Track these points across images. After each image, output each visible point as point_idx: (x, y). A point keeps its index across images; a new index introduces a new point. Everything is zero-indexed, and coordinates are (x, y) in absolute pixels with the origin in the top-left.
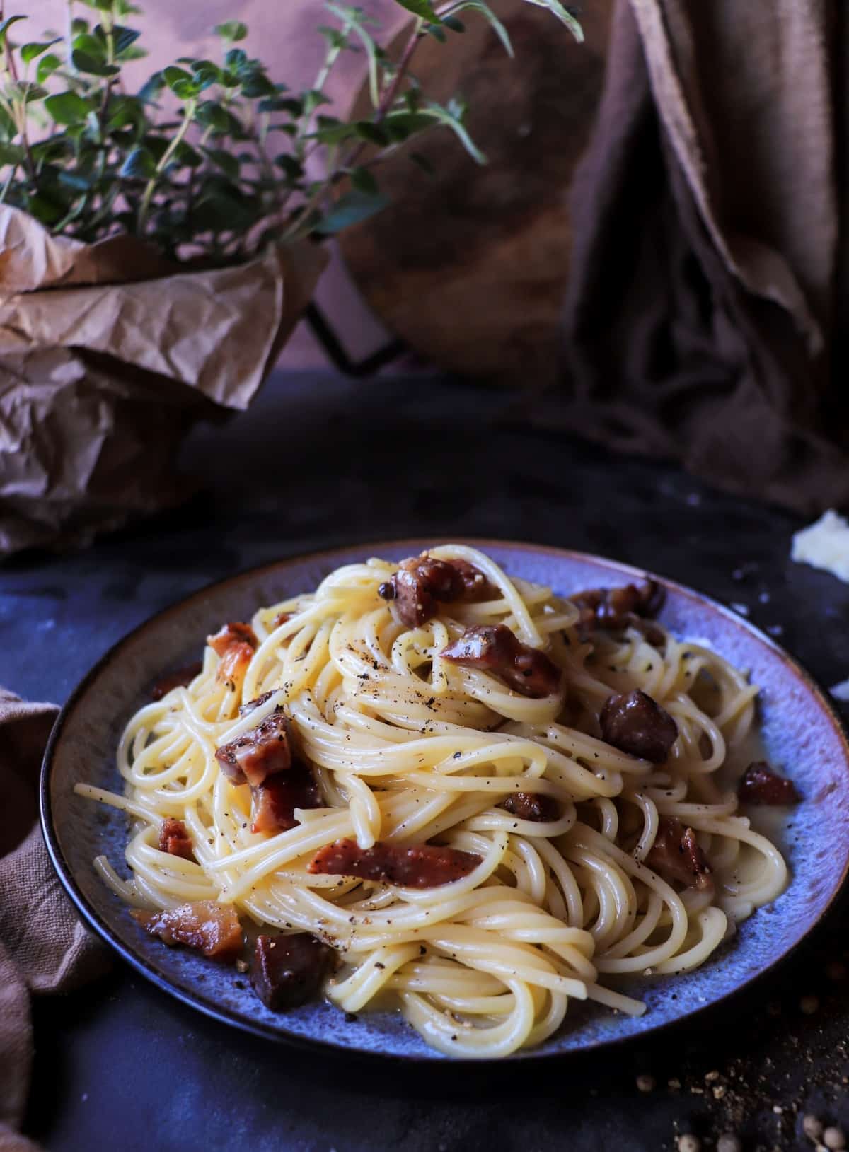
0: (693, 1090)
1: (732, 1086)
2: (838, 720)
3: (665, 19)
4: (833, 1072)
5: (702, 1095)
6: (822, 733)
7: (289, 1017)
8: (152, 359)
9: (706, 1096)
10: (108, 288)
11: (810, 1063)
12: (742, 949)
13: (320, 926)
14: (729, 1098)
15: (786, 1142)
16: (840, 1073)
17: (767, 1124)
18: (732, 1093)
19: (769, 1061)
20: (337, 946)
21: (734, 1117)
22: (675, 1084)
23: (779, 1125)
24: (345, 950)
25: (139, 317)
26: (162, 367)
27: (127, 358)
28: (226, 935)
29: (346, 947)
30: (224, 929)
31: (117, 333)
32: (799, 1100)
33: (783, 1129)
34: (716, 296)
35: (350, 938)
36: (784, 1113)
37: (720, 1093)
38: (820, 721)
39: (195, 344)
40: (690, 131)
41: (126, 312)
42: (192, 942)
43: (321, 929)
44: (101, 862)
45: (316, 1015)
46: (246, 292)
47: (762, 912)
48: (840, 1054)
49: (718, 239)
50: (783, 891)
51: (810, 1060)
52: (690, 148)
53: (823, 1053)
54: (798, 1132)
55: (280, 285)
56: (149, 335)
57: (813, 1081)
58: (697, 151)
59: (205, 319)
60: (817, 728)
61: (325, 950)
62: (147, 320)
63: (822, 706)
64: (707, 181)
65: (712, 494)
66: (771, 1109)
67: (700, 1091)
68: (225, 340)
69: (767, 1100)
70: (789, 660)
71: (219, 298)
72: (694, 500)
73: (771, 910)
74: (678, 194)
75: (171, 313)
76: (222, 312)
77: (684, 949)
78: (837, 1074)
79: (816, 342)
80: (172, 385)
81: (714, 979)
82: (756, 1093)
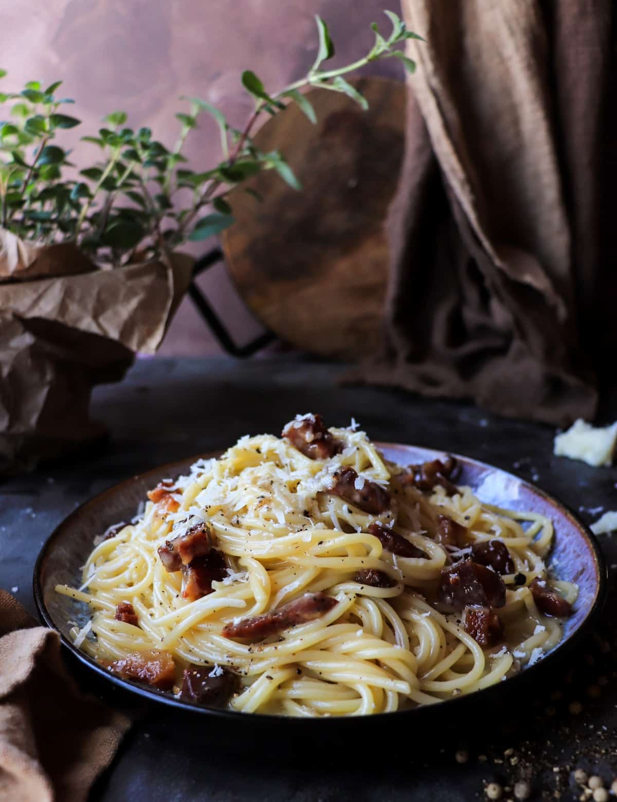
0: (496, 761)
1: (523, 757)
2: (584, 529)
3: (439, 105)
4: (594, 747)
5: (502, 764)
6: (573, 540)
8: (87, 324)
9: (505, 765)
10: (55, 279)
11: (578, 743)
13: (228, 659)
14: (521, 765)
15: (563, 788)
16: (599, 747)
17: (549, 780)
18: (523, 760)
19: (549, 743)
20: (241, 672)
21: (526, 775)
22: (483, 758)
23: (557, 778)
24: (246, 674)
25: (77, 295)
26: (94, 329)
27: (70, 324)
28: (165, 668)
29: (246, 671)
30: (163, 665)
31: (63, 307)
32: (571, 764)
33: (560, 780)
34: (488, 283)
35: (248, 666)
36: (560, 772)
37: (515, 761)
38: (572, 533)
39: (116, 314)
40: (461, 174)
41: (68, 293)
42: (141, 675)
43: (228, 661)
46: (147, 280)
49: (486, 244)
51: (578, 741)
52: (463, 185)
53: (587, 737)
54: (571, 783)
55: (170, 273)
56: (84, 308)
57: (581, 753)
58: (467, 188)
59: (121, 297)
60: (570, 537)
61: (231, 676)
62: (83, 298)
63: (573, 523)
64: (476, 205)
65: (497, 418)
66: (552, 770)
67: (500, 762)
68: (136, 310)
69: (549, 765)
70: (549, 498)
71: (129, 283)
72: (484, 423)
74: (458, 217)
75: (99, 294)
76: (131, 293)
78: (598, 748)
79: (562, 312)
80: (102, 340)
82: (541, 761)
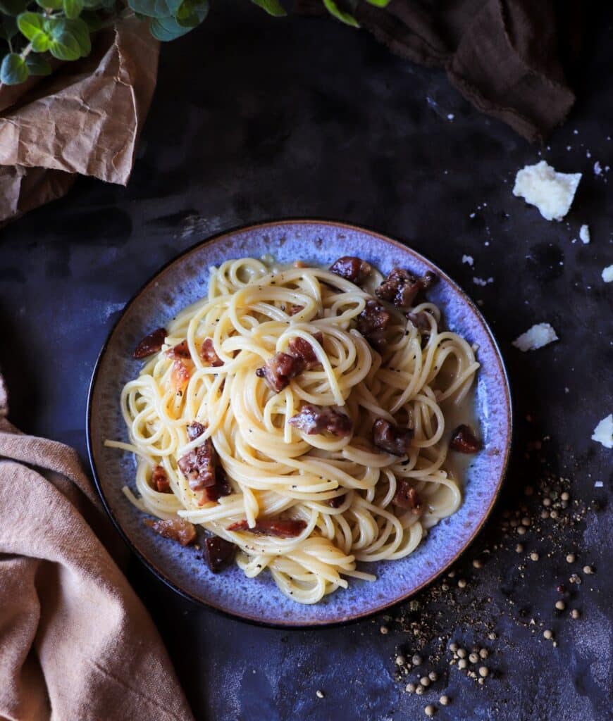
0: (405, 630)
1: (422, 629)
4: (467, 617)
5: (409, 633)
7: (221, 576)
9: (411, 634)
11: (458, 613)
12: (428, 546)
14: (420, 635)
15: (442, 653)
18: (422, 632)
21: (421, 643)
23: (440, 646)
25: (34, 136)
26: (60, 167)
31: (21, 152)
32: (450, 633)
33: (441, 648)
36: (443, 640)
37: (417, 632)
39: (79, 144)
41: (24, 136)
44: (126, 489)
45: (233, 573)
47: (443, 522)
48: (472, 607)
50: (456, 512)
51: (459, 611)
53: (465, 607)
56: (44, 148)
57: (458, 622)
59: (82, 125)
62: (40, 137)
66: (438, 639)
67: (408, 631)
68: (99, 140)
69: (436, 635)
71: (88, 106)
73: (448, 522)
75: (57, 129)
76: (93, 117)
77: (400, 548)
78: (469, 618)
81: (411, 563)
82: (433, 631)
